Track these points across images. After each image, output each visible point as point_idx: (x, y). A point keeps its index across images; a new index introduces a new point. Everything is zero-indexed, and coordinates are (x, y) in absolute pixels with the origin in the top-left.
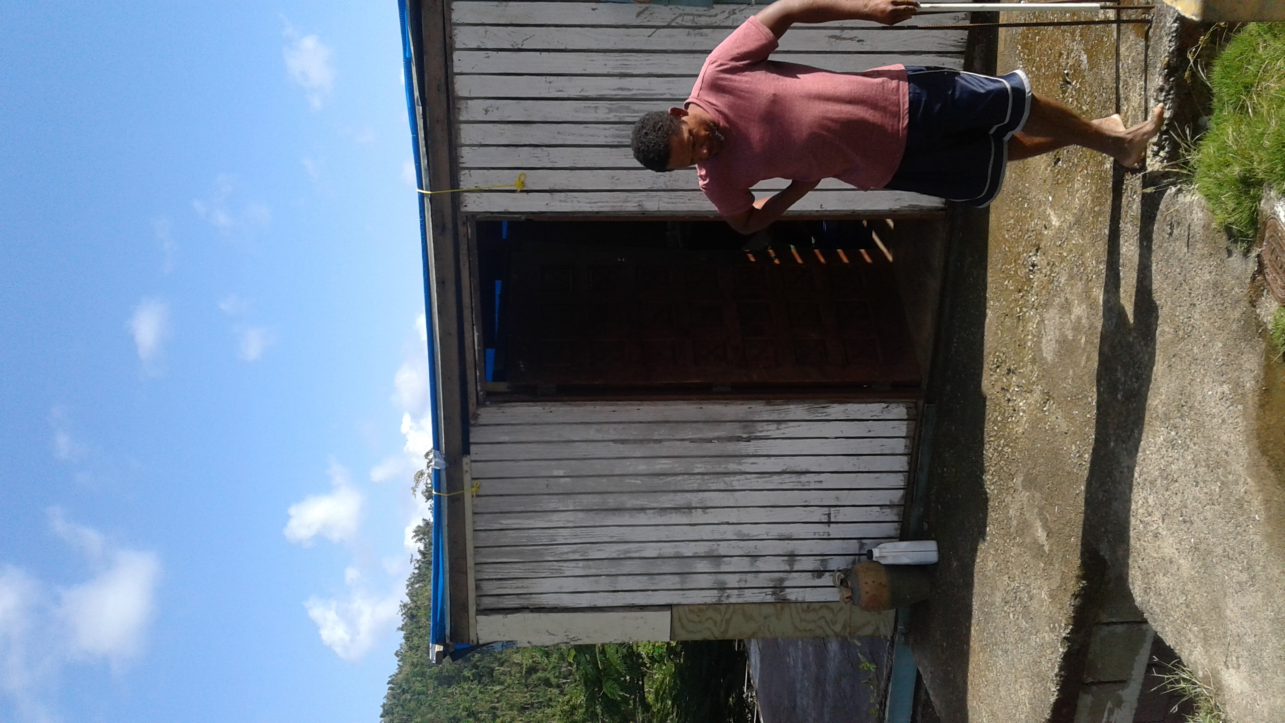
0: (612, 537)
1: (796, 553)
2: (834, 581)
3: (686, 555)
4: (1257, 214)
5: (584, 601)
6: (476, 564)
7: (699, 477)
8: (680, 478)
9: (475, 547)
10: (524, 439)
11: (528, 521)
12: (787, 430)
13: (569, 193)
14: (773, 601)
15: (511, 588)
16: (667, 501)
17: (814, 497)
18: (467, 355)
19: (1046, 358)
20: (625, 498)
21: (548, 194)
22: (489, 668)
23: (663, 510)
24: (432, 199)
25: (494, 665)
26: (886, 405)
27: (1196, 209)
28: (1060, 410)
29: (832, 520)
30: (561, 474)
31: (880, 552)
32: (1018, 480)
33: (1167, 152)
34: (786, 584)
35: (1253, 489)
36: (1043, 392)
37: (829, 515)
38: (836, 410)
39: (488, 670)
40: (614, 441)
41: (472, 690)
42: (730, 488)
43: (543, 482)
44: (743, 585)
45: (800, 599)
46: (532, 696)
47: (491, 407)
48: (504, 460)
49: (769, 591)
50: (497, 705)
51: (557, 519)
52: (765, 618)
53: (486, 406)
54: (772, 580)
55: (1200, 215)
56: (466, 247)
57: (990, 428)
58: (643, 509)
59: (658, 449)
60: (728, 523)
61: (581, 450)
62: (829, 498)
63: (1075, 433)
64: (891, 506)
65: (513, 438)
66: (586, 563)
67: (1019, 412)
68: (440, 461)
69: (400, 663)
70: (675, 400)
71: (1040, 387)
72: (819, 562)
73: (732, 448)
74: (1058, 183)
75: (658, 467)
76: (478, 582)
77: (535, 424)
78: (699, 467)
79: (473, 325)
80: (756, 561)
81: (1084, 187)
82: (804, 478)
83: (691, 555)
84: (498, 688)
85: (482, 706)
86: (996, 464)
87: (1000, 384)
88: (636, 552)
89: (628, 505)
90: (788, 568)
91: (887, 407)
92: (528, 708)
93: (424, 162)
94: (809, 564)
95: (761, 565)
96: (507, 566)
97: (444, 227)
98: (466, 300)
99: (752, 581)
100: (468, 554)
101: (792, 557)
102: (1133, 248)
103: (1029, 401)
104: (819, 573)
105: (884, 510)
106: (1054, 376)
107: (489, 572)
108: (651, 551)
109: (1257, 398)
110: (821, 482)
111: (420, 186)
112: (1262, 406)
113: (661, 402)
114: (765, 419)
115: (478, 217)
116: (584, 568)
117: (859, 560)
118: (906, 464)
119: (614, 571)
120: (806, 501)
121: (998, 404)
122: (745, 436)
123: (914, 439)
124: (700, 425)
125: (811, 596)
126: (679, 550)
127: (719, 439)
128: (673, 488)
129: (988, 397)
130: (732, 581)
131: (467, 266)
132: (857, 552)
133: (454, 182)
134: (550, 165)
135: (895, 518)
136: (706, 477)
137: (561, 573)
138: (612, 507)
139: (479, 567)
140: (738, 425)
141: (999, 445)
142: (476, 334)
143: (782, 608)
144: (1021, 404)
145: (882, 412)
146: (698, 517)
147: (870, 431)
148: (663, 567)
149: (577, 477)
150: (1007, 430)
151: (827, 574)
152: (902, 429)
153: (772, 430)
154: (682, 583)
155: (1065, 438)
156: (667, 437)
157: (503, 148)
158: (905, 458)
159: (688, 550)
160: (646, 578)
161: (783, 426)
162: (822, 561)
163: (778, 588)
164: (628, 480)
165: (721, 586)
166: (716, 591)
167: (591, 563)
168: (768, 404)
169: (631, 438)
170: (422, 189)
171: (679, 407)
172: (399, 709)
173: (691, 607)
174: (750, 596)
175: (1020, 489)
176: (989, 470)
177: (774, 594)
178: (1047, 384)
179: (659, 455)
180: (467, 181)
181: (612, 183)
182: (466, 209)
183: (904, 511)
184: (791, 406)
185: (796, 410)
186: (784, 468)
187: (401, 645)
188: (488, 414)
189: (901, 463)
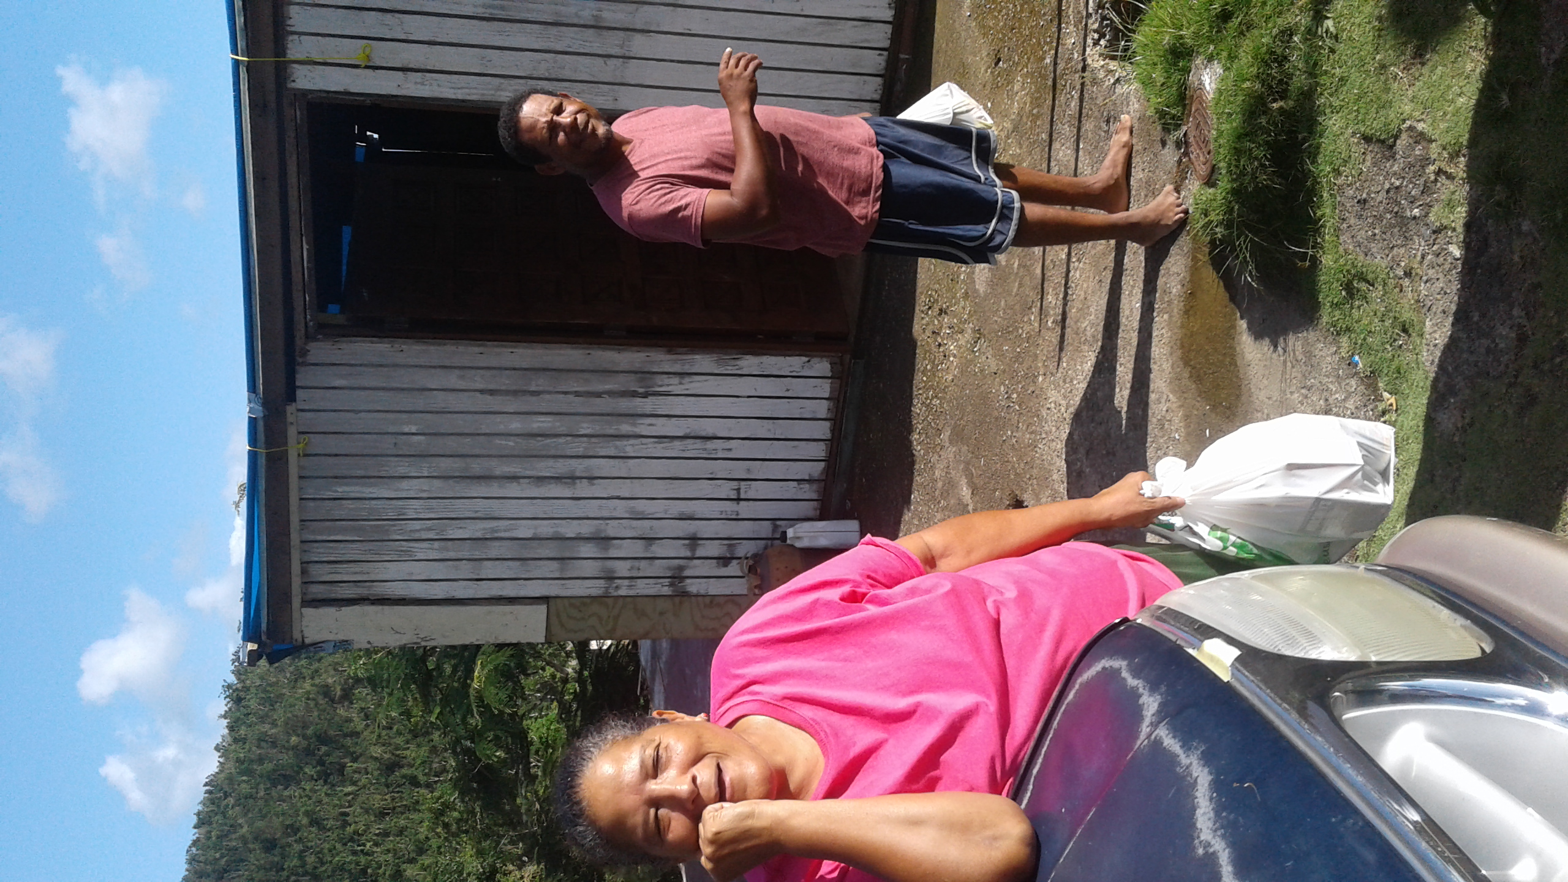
0: (476, 512)
1: (699, 536)
2: (742, 570)
3: (567, 536)
4: (1186, 89)
5: (438, 591)
6: (302, 542)
7: (585, 439)
8: (562, 440)
9: (302, 521)
10: (366, 384)
11: (371, 490)
12: (693, 385)
13: (428, 75)
14: (670, 593)
15: (347, 574)
16: (545, 468)
17: (721, 468)
18: (294, 271)
19: (978, 290)
20: (494, 462)
21: (400, 73)
22: (339, 764)
23: (540, 480)
24: (249, 67)
25: (346, 760)
26: (806, 359)
27: (1133, 99)
28: (990, 349)
29: (742, 496)
30: (414, 431)
31: (795, 533)
32: (945, 435)
33: (1108, 41)
34: (687, 573)
35: (1175, 405)
36: (974, 331)
37: (738, 490)
38: (749, 363)
39: (337, 767)
40: (482, 391)
41: (315, 791)
42: (622, 454)
43: (391, 439)
44: (635, 574)
45: (702, 592)
46: (393, 799)
47: (322, 341)
48: (341, 411)
49: (666, 581)
50: (347, 810)
51: (408, 488)
52: (661, 614)
53: (318, 340)
54: (669, 568)
55: (1136, 106)
56: (293, 135)
57: (919, 379)
58: (514, 478)
59: (533, 403)
60: (618, 498)
61: (441, 400)
62: (739, 470)
63: (1004, 371)
64: (810, 481)
65: (353, 382)
66: (443, 543)
67: (949, 356)
68: (256, 407)
69: (221, 760)
70: (556, 343)
71: (971, 325)
72: (725, 548)
73: (625, 404)
74: (997, 87)
75: (535, 425)
76: (304, 565)
77: (381, 366)
78: (586, 428)
79: (302, 235)
80: (651, 545)
81: (1023, 88)
82: (710, 445)
83: (573, 536)
84: (350, 789)
85: (329, 812)
86: (923, 421)
87: (931, 327)
88: (505, 531)
89: (498, 472)
90: (689, 554)
91: (809, 361)
92: (388, 814)
93: (240, 20)
94: (714, 549)
95: (658, 550)
96: (342, 545)
97: (265, 106)
98: (293, 204)
99: (647, 569)
100: (292, 530)
101: (694, 540)
102: (1069, 152)
103: (960, 343)
104: (724, 561)
105: (802, 486)
106: (986, 309)
107: (319, 553)
108: (524, 530)
109: (1182, 304)
110: (730, 450)
111: (235, 51)
112: (1186, 312)
113: (540, 345)
114: (666, 370)
115: (310, 97)
116: (440, 550)
117: (772, 545)
118: (829, 431)
119: (477, 554)
120: (711, 473)
121: (928, 351)
122: (641, 390)
123: (838, 401)
124: (587, 375)
125: (716, 588)
126: (559, 529)
127: (611, 393)
128: (553, 452)
129: (919, 344)
130: (622, 568)
131: (294, 157)
132: (770, 536)
133: (280, 49)
134: (403, 37)
135: (814, 496)
136: (593, 440)
137: (411, 556)
138: (478, 474)
139: (306, 547)
140: (632, 377)
141: (927, 399)
142: (305, 247)
143: (681, 603)
144: (952, 347)
145: (803, 367)
146: (583, 489)
147: (788, 390)
148: (538, 551)
149: (435, 434)
150: (937, 379)
151: (735, 562)
152: (825, 389)
153: (673, 385)
154: (562, 570)
155: (994, 379)
156: (547, 389)
157: (343, 10)
158: (828, 424)
159: (570, 529)
160: (518, 563)
161: (687, 379)
162: (729, 546)
163: (677, 577)
164: (498, 441)
165: (609, 575)
166: (602, 582)
167: (450, 543)
168: (670, 352)
169: (503, 388)
170: (237, 55)
171: (562, 352)
172: (219, 817)
173: (573, 601)
174: (643, 588)
175: (947, 444)
176: (917, 428)
177: (671, 585)
178: (978, 320)
179: (537, 410)
180: (296, 49)
181: (482, 64)
182: (293, 85)
183: (825, 488)
184: (697, 357)
185: (703, 362)
186: (688, 431)
187: (223, 736)
188: (320, 350)
189: (823, 430)
